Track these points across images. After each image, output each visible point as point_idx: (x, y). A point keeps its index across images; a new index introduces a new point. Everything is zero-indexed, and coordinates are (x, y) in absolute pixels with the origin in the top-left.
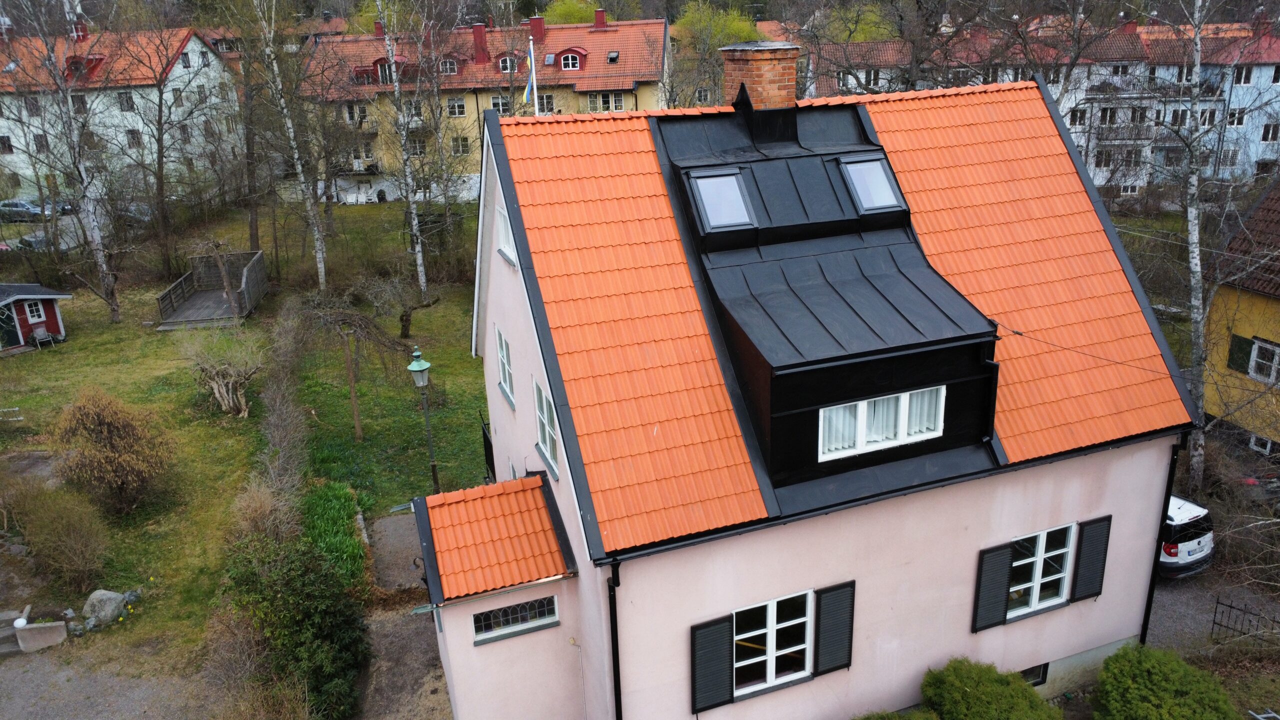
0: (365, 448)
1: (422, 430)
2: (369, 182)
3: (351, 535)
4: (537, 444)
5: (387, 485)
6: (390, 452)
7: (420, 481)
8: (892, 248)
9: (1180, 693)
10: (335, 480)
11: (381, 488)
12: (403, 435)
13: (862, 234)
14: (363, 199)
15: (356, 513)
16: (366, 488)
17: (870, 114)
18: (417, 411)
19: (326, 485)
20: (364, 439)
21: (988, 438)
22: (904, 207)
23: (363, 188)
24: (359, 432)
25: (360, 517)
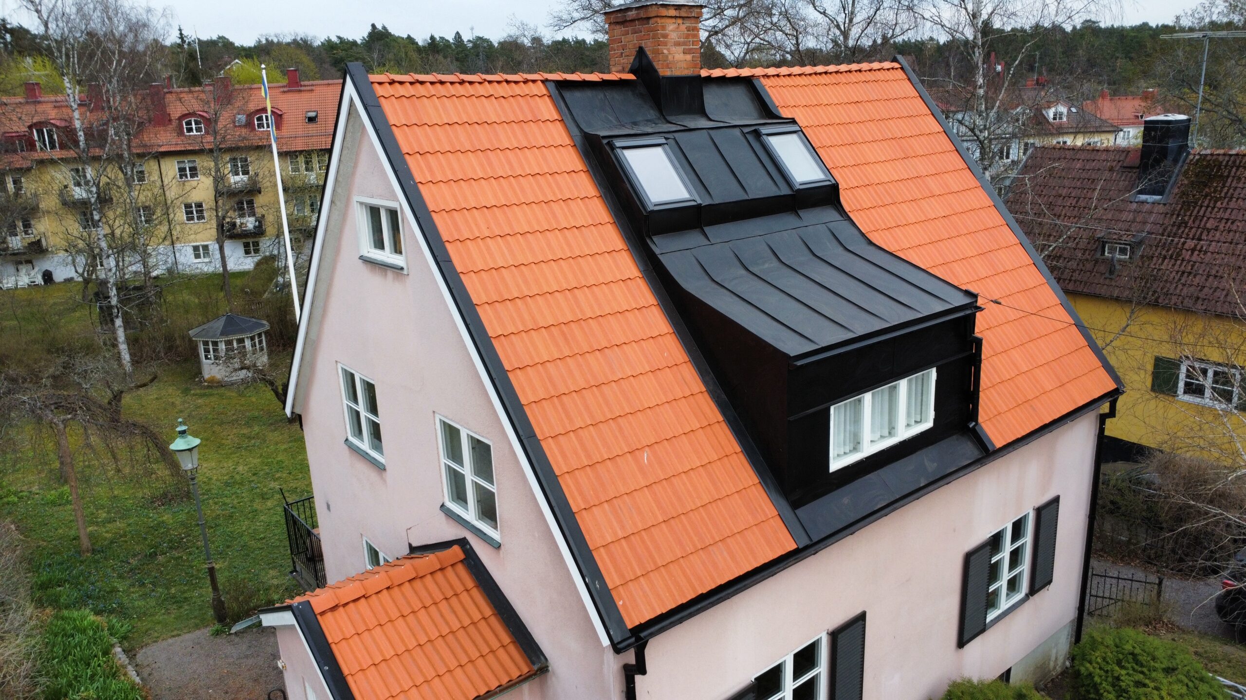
0: (97, 561)
1: (169, 529)
2: (29, 262)
3: (114, 675)
4: (443, 506)
5: (141, 603)
6: (134, 562)
7: (185, 592)
8: (829, 225)
9: (1169, 671)
10: (67, 607)
11: (134, 608)
12: (145, 539)
13: (799, 212)
14: (24, 280)
15: (113, 646)
16: (112, 612)
17: (767, 87)
18: (155, 508)
19: (56, 617)
20: (94, 551)
21: (974, 423)
22: (834, 182)
23: (23, 269)
24: (86, 543)
25: (118, 649)
